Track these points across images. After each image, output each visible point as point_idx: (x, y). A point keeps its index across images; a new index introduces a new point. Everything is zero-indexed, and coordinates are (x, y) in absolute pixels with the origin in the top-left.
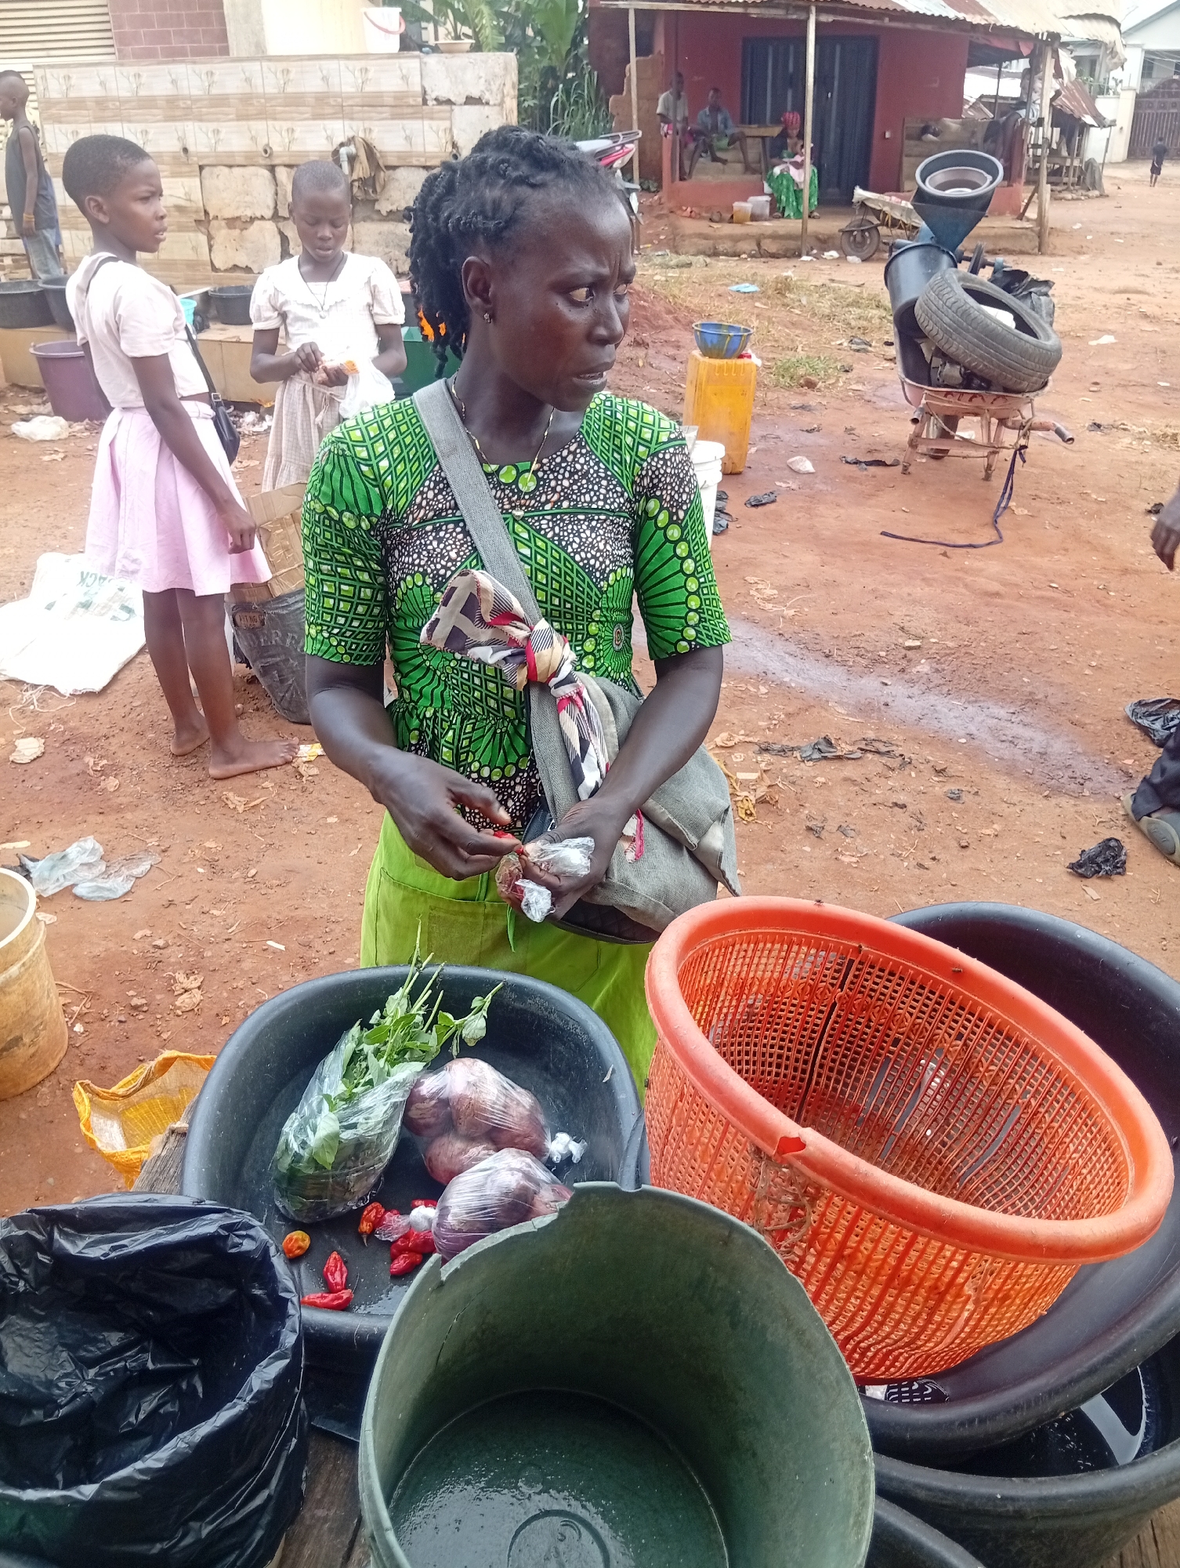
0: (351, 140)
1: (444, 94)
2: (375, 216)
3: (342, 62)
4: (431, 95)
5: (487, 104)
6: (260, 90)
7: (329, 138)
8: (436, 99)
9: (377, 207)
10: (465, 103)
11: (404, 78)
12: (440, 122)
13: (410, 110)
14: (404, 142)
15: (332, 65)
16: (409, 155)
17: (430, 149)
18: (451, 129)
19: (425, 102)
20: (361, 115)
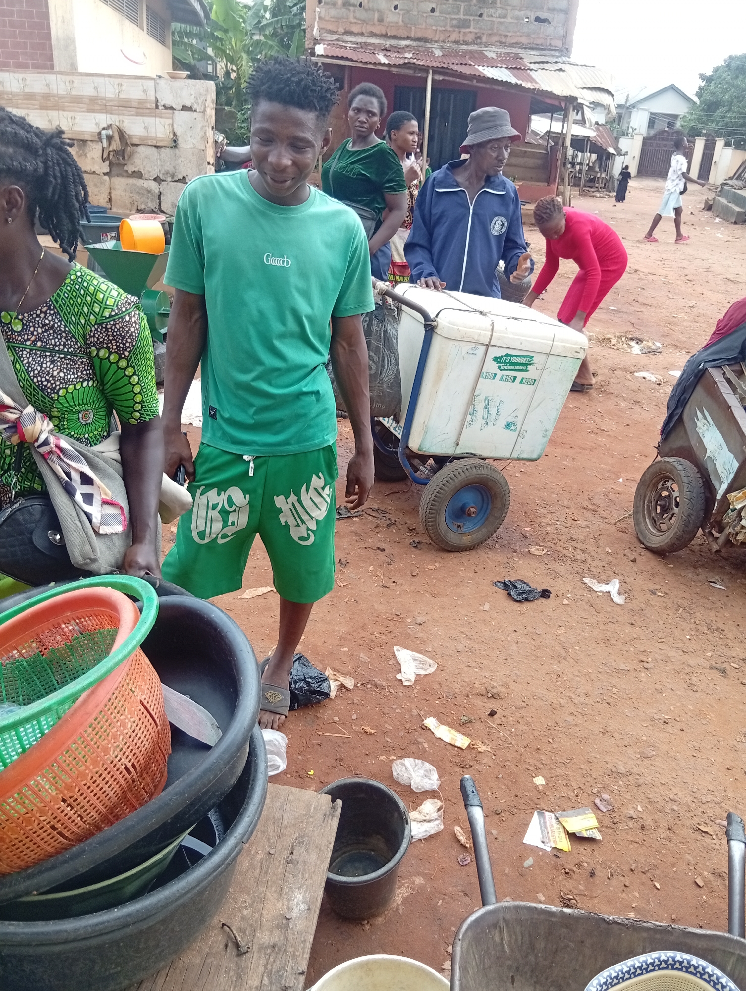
0: (109, 127)
1: (169, 102)
2: (125, 174)
3: (107, 79)
4: (161, 103)
5: (195, 111)
6: (55, 92)
7: (97, 124)
8: (164, 106)
9: (126, 168)
10: (182, 110)
11: (145, 91)
12: (166, 120)
13: (148, 111)
14: (144, 130)
15: (101, 80)
16: (147, 138)
17: (159, 135)
18: (173, 125)
19: (157, 107)
20: (117, 112)
